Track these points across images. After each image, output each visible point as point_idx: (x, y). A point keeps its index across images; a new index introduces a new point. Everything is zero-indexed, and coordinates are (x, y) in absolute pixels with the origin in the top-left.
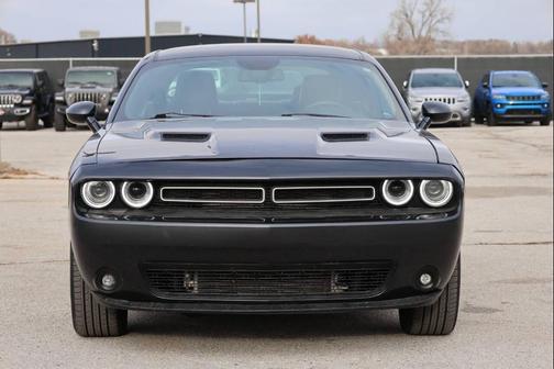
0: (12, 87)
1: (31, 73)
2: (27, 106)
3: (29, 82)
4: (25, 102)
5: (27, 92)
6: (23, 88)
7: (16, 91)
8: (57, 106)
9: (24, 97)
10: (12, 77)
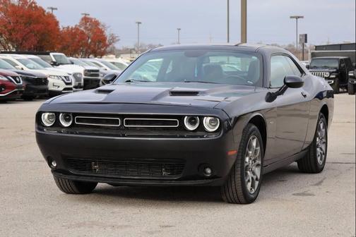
0: (326, 67)
1: (338, 59)
2: (332, 79)
3: (337, 65)
4: (332, 76)
5: (335, 70)
6: (332, 68)
7: (327, 70)
8: (350, 79)
9: (331, 73)
10: (327, 61)
